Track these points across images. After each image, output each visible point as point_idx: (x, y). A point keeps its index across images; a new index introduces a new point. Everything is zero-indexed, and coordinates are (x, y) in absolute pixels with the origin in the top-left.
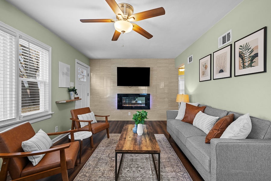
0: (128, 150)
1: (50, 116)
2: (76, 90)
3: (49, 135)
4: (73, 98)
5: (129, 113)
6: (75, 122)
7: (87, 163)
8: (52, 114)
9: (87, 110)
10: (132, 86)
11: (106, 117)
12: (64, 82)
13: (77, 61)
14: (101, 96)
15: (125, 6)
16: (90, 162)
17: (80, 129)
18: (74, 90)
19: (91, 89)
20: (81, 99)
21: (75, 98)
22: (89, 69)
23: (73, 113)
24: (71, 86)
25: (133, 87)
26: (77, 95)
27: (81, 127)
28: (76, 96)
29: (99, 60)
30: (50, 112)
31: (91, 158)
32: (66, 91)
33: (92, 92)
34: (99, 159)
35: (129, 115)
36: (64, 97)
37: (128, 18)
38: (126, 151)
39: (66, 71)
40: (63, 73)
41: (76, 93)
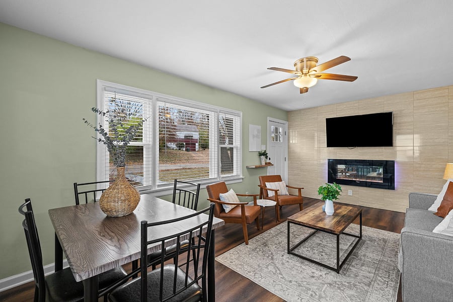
0: (301, 222)
1: (241, 180)
2: (267, 154)
3: (237, 195)
4: (263, 164)
5: (349, 191)
6: (263, 190)
7: (269, 231)
8: (243, 179)
9: (278, 178)
10: (355, 146)
11: (300, 190)
12: (255, 146)
13: (269, 118)
14: (303, 162)
15: (305, 60)
16: (271, 231)
17: (267, 197)
18: (264, 154)
19: (289, 152)
20: (273, 165)
21: (266, 164)
22: (286, 125)
23: (261, 179)
24: (262, 149)
25: (356, 148)
26: (270, 159)
27: (269, 196)
28: (268, 161)
29: (299, 111)
30: (241, 177)
31: (273, 229)
32: (256, 155)
33: (291, 156)
34: (281, 232)
35: (349, 194)
36: (255, 162)
37: (309, 72)
38: (299, 222)
39: (256, 133)
40: (254, 136)
41: (267, 157)
